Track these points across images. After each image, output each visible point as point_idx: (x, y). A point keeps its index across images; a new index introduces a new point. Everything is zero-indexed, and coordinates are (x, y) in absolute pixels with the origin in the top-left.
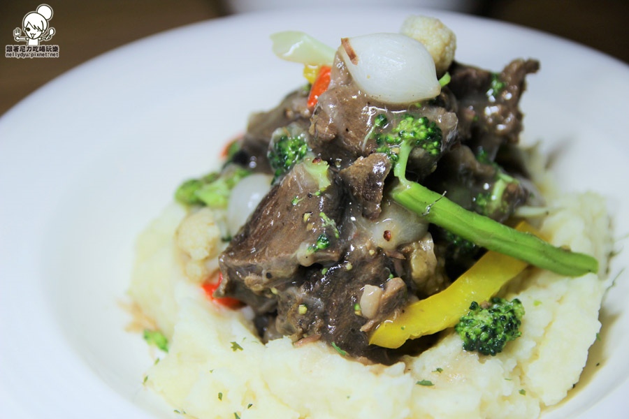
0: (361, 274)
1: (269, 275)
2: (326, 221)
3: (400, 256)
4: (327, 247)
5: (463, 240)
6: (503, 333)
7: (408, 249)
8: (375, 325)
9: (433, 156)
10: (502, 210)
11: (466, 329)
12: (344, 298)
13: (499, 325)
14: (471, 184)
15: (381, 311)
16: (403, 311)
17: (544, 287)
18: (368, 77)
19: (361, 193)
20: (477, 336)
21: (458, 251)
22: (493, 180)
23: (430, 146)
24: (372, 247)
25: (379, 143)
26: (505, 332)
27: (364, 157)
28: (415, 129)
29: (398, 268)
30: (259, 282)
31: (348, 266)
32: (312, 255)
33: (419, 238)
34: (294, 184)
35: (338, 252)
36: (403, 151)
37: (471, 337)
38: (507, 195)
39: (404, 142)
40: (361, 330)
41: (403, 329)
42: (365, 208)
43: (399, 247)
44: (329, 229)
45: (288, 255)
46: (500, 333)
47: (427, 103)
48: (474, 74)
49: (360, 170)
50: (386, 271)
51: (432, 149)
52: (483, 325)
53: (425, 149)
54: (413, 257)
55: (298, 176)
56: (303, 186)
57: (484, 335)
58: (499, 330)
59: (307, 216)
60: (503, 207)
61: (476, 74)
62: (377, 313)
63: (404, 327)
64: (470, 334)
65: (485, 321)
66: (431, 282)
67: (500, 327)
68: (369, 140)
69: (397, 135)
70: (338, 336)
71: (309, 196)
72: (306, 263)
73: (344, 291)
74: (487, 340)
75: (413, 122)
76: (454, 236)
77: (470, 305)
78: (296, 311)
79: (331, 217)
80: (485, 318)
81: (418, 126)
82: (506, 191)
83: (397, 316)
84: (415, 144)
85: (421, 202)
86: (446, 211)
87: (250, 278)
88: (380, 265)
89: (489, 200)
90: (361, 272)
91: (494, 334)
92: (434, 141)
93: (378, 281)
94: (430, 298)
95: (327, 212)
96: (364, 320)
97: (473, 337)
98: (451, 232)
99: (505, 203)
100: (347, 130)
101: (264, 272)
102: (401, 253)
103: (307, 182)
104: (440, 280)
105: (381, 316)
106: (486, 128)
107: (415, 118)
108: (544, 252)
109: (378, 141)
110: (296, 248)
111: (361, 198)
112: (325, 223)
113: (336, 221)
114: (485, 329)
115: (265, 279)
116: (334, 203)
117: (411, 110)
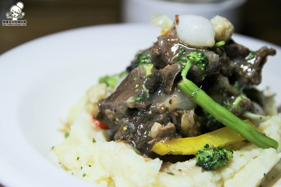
0: (156, 118)
1: (115, 111)
2: (145, 89)
3: (176, 114)
4: (141, 100)
5: (213, 118)
6: (216, 161)
7: (181, 112)
8: (155, 141)
9: (201, 71)
10: (237, 110)
11: (199, 155)
12: (145, 127)
13: (215, 156)
14: (225, 95)
15: (159, 136)
16: (171, 139)
17: (249, 150)
18: (181, 31)
19: (165, 82)
20: (203, 159)
21: (209, 122)
22: (236, 96)
23: (201, 66)
24: (163, 106)
25: (178, 60)
26: (218, 160)
27: (170, 65)
28: (196, 56)
29: (174, 119)
30: (111, 113)
31: (150, 112)
32: (133, 102)
33: (188, 109)
34: (137, 72)
35: (146, 104)
36: (188, 66)
37: (200, 159)
38: (241, 104)
39: (189, 61)
40: (148, 143)
41: (167, 146)
42: (165, 89)
43: (176, 110)
44: (145, 93)
45: (124, 101)
46: (215, 161)
47: (207, 48)
48: (240, 48)
49: (167, 71)
50: (168, 119)
51: (202, 67)
52: (208, 155)
53: (198, 66)
54: (183, 116)
55: (139, 69)
56: (140, 74)
57: (207, 159)
58: (214, 159)
59: (137, 86)
60: (238, 109)
61: (241, 48)
62: (157, 136)
63: (168, 145)
64: (200, 158)
65: (210, 154)
66: (190, 131)
67: (215, 158)
68: (175, 59)
69: (187, 58)
70: (138, 144)
71: (141, 78)
72: (131, 106)
73: (146, 124)
74: (207, 162)
75: (196, 54)
76: (208, 114)
77: (205, 145)
78: (123, 128)
79: (147, 88)
80: (210, 153)
81: (198, 56)
82: (241, 102)
83: (167, 140)
84: (194, 63)
85: (191, 90)
86: (202, 98)
87: (108, 111)
88: (166, 116)
89: (232, 104)
90: (156, 117)
91: (212, 160)
92: (203, 63)
93: (163, 123)
94: (187, 138)
95: (146, 86)
96: (151, 139)
97: (202, 159)
98: (207, 112)
99: (239, 107)
100: (166, 52)
101: (113, 109)
102: (177, 112)
103: (142, 71)
104: (196, 132)
105: (159, 138)
106: (240, 73)
107: (198, 52)
108: (251, 131)
109: (178, 59)
110: (128, 98)
111: (165, 83)
112: (143, 89)
113: (149, 91)
114: (208, 157)
115: (113, 112)
116: (151, 83)
117: (197, 49)
